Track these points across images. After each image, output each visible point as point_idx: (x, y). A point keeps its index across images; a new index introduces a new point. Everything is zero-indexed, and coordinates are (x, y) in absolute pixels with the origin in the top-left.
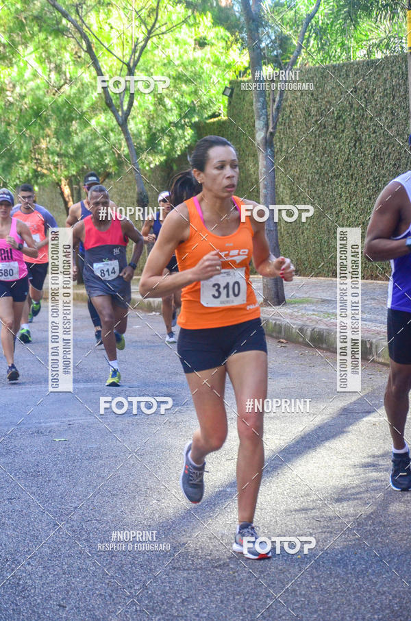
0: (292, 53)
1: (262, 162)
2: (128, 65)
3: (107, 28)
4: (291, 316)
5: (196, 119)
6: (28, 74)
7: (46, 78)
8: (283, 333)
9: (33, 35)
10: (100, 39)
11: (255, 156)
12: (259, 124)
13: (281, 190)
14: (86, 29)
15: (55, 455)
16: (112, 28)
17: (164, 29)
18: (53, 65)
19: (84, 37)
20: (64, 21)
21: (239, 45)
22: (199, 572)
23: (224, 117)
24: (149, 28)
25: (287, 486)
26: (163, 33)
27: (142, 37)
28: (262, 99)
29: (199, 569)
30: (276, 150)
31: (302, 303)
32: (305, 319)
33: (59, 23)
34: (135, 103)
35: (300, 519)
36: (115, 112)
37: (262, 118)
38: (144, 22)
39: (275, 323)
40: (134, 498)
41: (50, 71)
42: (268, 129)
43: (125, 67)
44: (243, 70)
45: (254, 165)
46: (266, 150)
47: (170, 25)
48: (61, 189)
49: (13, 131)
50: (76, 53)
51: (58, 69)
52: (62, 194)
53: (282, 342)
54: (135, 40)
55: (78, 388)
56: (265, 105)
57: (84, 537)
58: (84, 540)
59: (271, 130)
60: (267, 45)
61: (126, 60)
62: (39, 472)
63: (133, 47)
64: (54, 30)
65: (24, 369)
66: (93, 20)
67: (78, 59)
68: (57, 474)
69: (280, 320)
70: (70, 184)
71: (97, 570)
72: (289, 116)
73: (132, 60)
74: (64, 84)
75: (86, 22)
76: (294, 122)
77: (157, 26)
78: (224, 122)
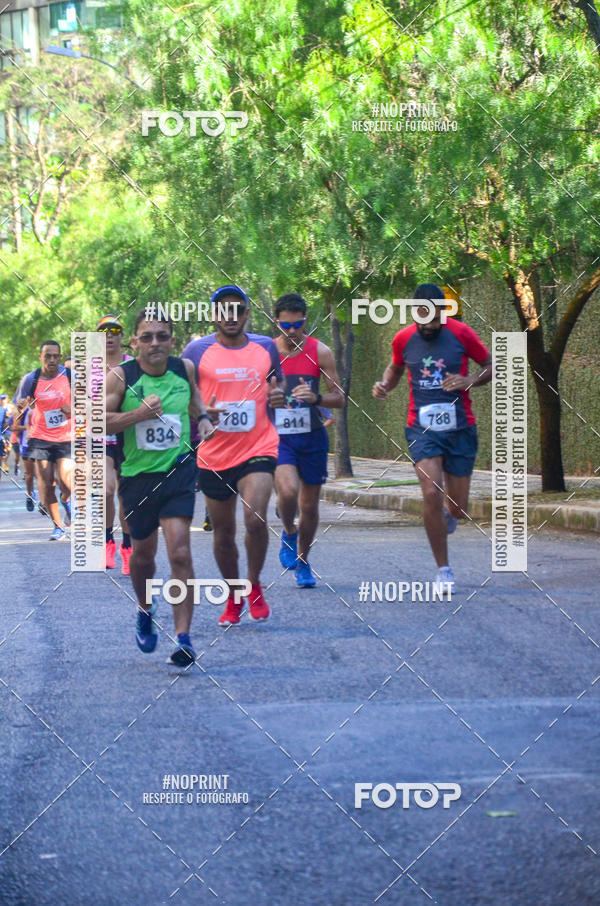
6: (454, 53)
7: (493, 57)
15: (489, 845)
18: (506, 35)
41: (501, 46)
48: (514, 291)
49: (421, 170)
51: (516, 39)
52: (517, 301)
55: (540, 708)
62: (454, 879)
65: (427, 663)
67: (561, 23)
68: (494, 884)
70: (534, 284)
74: (527, 75)
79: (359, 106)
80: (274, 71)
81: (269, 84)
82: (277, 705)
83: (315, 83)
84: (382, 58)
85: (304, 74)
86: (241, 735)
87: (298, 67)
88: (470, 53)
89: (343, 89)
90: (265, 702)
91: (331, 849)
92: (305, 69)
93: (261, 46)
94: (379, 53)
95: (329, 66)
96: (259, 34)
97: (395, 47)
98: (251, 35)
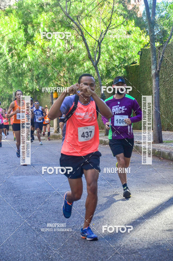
0: (168, 38)
1: (154, 83)
2: (98, 41)
3: (90, 26)
4: (165, 148)
5: (126, 64)
6: (56, 45)
7: (64, 46)
8: (162, 155)
9: (59, 29)
10: (87, 30)
11: (151, 80)
12: (153, 67)
13: (162, 95)
14: (81, 27)
16: (92, 26)
17: (114, 27)
18: (66, 41)
19: (80, 30)
20: (72, 23)
21: (145, 34)
22: (126, 255)
23: (138, 64)
24: (107, 26)
25: (163, 220)
26: (113, 28)
27: (104, 30)
28: (154, 57)
29: (125, 254)
30: (160, 78)
31: (170, 142)
32: (171, 149)
33: (69, 24)
34: (101, 57)
35: (169, 234)
36: (92, 61)
37: (154, 65)
38: (105, 24)
39: (158, 151)
40: (98, 223)
41: (66, 43)
42: (157, 69)
43: (97, 42)
44: (146, 44)
45: (150, 84)
46: (156, 78)
47: (116, 25)
49: (49, 68)
50: (76, 36)
51: (68, 42)
53: (161, 159)
54: (101, 31)
56: (156, 59)
57: (77, 239)
58: (77, 240)
59: (158, 69)
60: (157, 34)
61: (97, 39)
63: (100, 34)
64: (67, 27)
66: (84, 23)
67: (77, 39)
69: (160, 150)
71: (83, 253)
72: (166, 64)
73: (100, 39)
74: (71, 49)
75: (81, 23)
76: (168, 66)
77: (111, 25)
78: (138, 66)
79: (37, 56)
80: (20, 48)
81: (19, 51)
82: (22, 176)
83: (28, 51)
84: (42, 46)
85: (26, 49)
86: (15, 183)
87: (24, 48)
88: (59, 45)
89: (34, 52)
90: (19, 176)
91: (33, 205)
92: (26, 48)
93: (17, 43)
94: (41, 45)
95: (31, 47)
96: (17, 41)
97: (44, 44)
98: (15, 41)
